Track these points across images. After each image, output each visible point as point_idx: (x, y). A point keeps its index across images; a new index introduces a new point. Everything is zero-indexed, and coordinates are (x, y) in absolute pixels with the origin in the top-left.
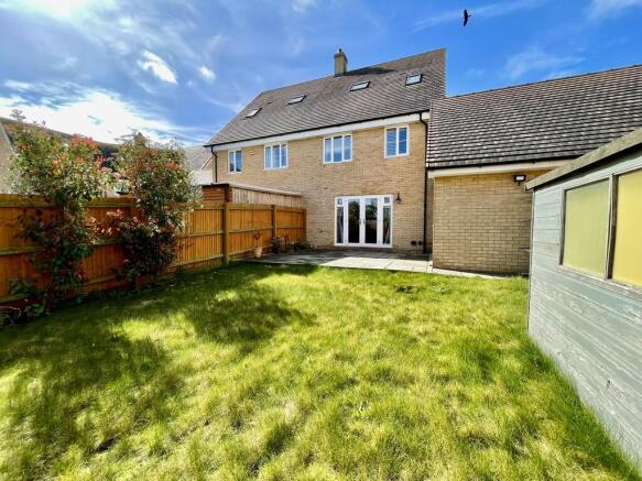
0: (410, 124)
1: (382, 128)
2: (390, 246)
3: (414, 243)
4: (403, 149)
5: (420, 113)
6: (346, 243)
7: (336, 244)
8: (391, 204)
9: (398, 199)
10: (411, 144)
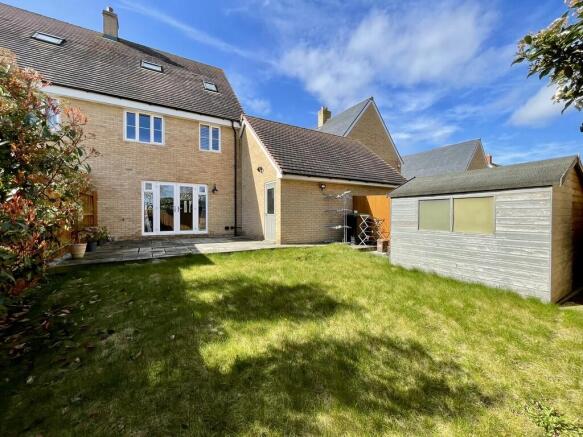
0: (222, 127)
1: (197, 122)
2: (205, 232)
3: (227, 228)
4: (215, 147)
5: (232, 121)
6: (157, 231)
7: (144, 234)
8: (206, 193)
9: (214, 190)
10: (223, 144)
